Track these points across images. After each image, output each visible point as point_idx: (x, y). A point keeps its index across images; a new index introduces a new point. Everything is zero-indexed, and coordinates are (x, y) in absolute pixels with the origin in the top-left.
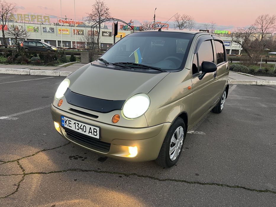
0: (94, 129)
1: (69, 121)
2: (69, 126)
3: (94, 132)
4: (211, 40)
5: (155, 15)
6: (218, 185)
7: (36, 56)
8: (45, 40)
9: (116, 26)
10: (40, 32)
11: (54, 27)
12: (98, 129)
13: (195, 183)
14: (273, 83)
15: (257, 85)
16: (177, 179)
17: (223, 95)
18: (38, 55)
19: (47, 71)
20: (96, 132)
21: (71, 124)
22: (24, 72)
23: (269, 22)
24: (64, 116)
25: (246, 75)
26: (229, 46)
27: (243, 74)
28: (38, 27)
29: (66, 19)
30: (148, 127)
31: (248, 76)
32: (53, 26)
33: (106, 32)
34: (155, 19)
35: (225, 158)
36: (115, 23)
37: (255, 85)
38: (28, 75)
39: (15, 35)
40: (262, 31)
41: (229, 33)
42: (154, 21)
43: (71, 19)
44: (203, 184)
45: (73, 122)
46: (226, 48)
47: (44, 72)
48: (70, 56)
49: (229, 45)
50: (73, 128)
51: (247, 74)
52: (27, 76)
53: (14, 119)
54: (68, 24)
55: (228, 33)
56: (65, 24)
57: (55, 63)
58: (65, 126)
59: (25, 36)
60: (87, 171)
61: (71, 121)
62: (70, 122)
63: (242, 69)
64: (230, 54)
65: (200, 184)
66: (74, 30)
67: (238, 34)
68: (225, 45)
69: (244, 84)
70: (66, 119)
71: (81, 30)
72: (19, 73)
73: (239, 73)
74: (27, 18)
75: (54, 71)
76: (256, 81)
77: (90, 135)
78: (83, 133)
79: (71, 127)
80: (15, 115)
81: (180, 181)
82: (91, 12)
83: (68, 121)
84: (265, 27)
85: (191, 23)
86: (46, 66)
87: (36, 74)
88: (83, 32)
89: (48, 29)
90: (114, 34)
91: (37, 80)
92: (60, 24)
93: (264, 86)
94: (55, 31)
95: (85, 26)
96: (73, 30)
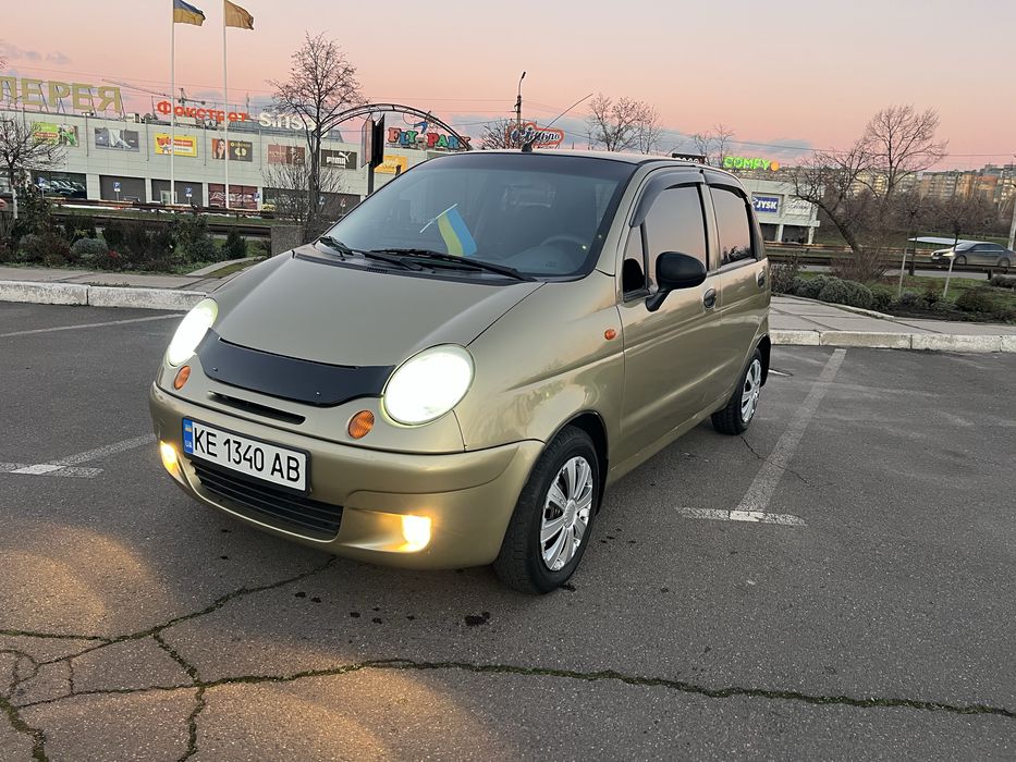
0: (289, 458)
1: (208, 434)
2: (209, 453)
3: (289, 468)
4: (698, 185)
5: (519, 97)
6: (917, 705)
7: (93, 235)
8: (101, 176)
9: (378, 131)
10: (83, 145)
11: (140, 128)
12: (302, 458)
13: (833, 700)
14: (965, 344)
15: (912, 350)
16: (766, 687)
17: (749, 374)
18: (99, 230)
19: (157, 291)
20: (296, 469)
21: (214, 444)
22: (67, 296)
23: (914, 132)
24: (190, 420)
25: (868, 315)
26: (772, 214)
27: (858, 313)
28: (76, 127)
29: (182, 100)
30: (465, 452)
31: (876, 317)
32: (132, 126)
33: (336, 154)
34: (519, 112)
35: (905, 610)
36: (374, 123)
37: (907, 350)
38: (80, 305)
39: (6, 155)
40: (891, 162)
41: (774, 168)
42: (519, 119)
43: (203, 103)
44: (863, 704)
45: (222, 437)
46: (760, 218)
47: (145, 294)
48: (225, 237)
49: (774, 211)
50: (222, 458)
51: (869, 312)
52: (81, 310)
53: (86, 473)
54: (192, 121)
55: (769, 168)
56: (180, 119)
57: (175, 264)
58: (195, 453)
59: (44, 158)
60: (434, 666)
61: (214, 436)
62: (211, 439)
63: (850, 293)
64: (779, 239)
65: (854, 703)
66: (217, 143)
67: (817, 172)
68: (757, 209)
69: (869, 345)
70: (200, 428)
71: (242, 142)
72: (45, 297)
73: (841, 308)
74: (33, 91)
75: (185, 293)
76: (909, 335)
77: (276, 479)
78: (254, 473)
79: (215, 455)
80: (85, 457)
81: (780, 695)
82: (287, 79)
83: (205, 433)
84: (899, 152)
85: (648, 131)
86: (143, 274)
87: (112, 304)
88: (249, 151)
89: (115, 136)
90: (370, 160)
91: (124, 327)
92: (161, 117)
93: (938, 352)
94: (142, 143)
95: (257, 129)
96: (210, 142)
